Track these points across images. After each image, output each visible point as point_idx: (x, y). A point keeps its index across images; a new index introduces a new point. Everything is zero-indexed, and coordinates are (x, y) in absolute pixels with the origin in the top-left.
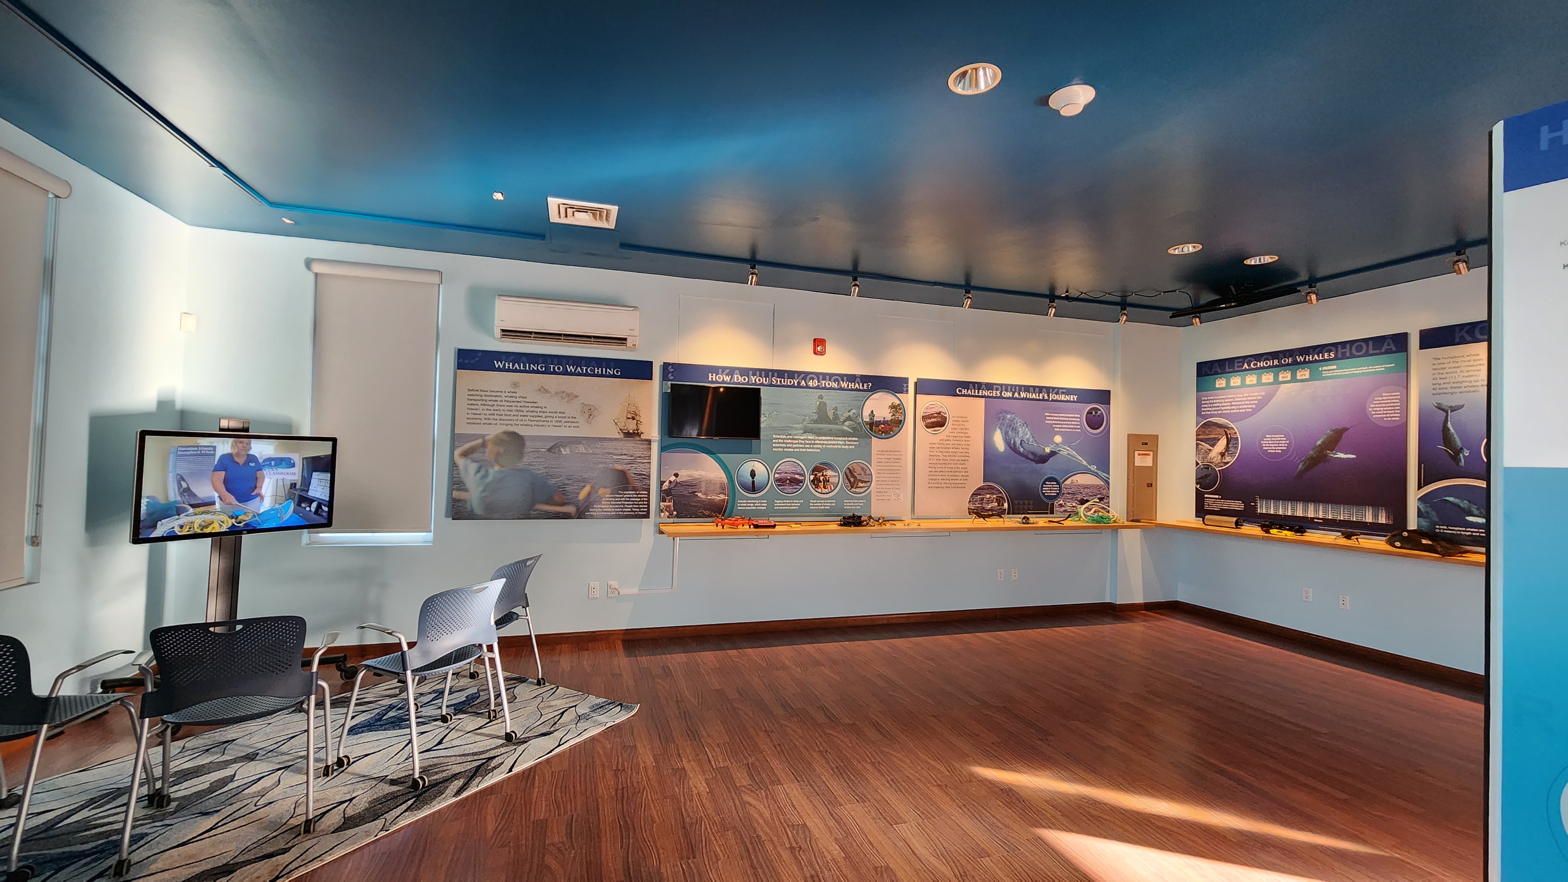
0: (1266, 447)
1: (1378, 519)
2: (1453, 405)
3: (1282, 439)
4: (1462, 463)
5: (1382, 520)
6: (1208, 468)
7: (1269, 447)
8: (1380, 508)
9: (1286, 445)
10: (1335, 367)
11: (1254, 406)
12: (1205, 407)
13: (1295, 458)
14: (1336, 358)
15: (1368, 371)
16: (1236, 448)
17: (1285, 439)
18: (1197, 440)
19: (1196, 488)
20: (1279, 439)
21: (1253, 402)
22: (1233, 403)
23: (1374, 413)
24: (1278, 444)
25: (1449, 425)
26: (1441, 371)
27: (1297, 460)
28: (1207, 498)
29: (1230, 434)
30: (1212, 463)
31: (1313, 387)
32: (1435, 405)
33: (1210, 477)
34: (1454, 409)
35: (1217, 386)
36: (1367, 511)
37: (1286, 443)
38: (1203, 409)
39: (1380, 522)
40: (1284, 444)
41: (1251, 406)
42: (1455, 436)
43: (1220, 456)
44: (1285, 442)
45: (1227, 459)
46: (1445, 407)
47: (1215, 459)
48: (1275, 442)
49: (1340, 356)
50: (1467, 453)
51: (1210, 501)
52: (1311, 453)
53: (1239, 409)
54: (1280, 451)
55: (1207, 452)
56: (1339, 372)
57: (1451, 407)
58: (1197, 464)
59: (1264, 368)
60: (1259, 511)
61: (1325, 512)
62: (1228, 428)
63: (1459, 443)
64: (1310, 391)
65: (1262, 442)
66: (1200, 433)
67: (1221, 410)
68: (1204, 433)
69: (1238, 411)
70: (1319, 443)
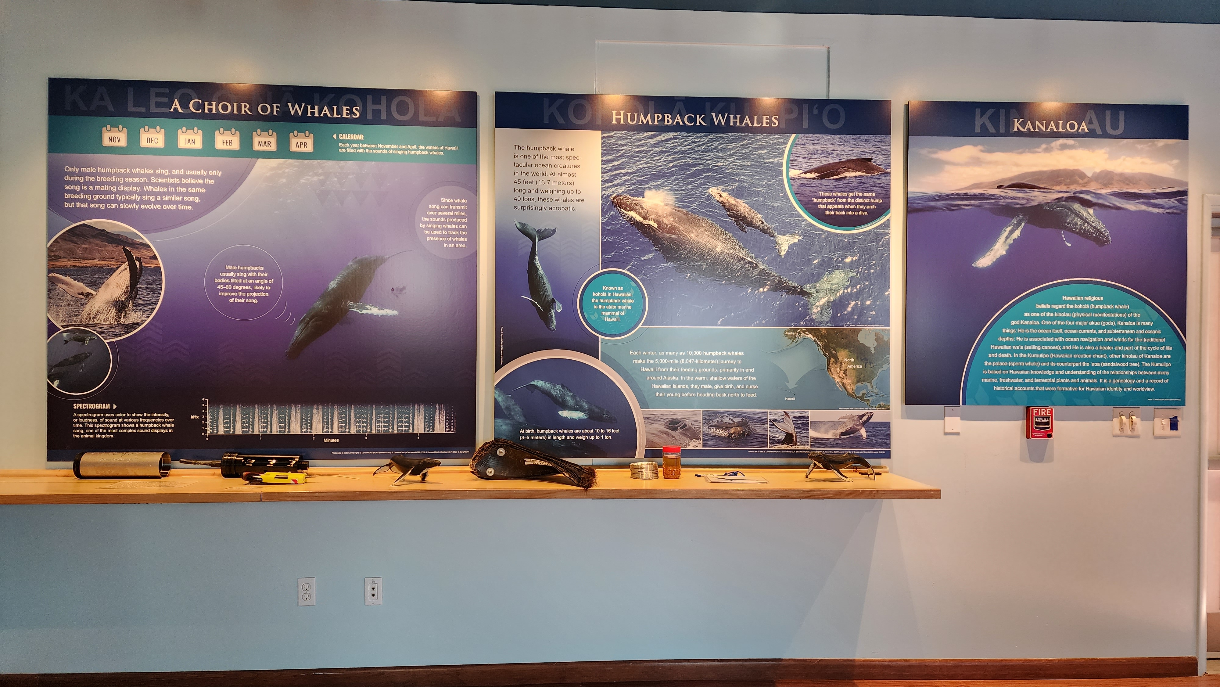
0: (225, 290)
1: (433, 426)
2: (543, 229)
3: (260, 274)
4: (554, 324)
5: (440, 427)
6: (83, 340)
7: (232, 291)
8: (437, 406)
9: (268, 288)
10: (361, 137)
11: (197, 200)
12: (74, 192)
13: (286, 315)
14: (363, 120)
15: (417, 153)
16: (156, 292)
17: (266, 275)
18: (50, 271)
19: (50, 388)
20: (254, 274)
21: (194, 190)
22: (146, 188)
23: (428, 232)
24: (252, 285)
25: (537, 262)
26: (526, 170)
27: (292, 319)
28: (79, 411)
29: (138, 259)
30: (93, 326)
31: (320, 171)
32: (518, 226)
33: (88, 360)
34: (544, 235)
35: (106, 143)
36: (416, 414)
37: (268, 284)
38: (67, 196)
39: (436, 432)
40: (264, 285)
41: (191, 199)
42: (545, 280)
43: (113, 312)
44: (266, 281)
45: (134, 317)
46: (531, 231)
47: (102, 317)
48: (245, 281)
49: (369, 116)
50: (559, 308)
51: (89, 420)
52: (318, 304)
53: (162, 203)
54: (256, 301)
55: (78, 300)
56: (368, 148)
57: (539, 231)
58: (52, 328)
59: (218, 116)
60: (209, 431)
61: (345, 421)
62: (133, 244)
63: (550, 292)
64: (315, 179)
65: (216, 281)
66: (61, 254)
67: (115, 201)
68: (71, 254)
69: (159, 207)
70: (333, 285)
